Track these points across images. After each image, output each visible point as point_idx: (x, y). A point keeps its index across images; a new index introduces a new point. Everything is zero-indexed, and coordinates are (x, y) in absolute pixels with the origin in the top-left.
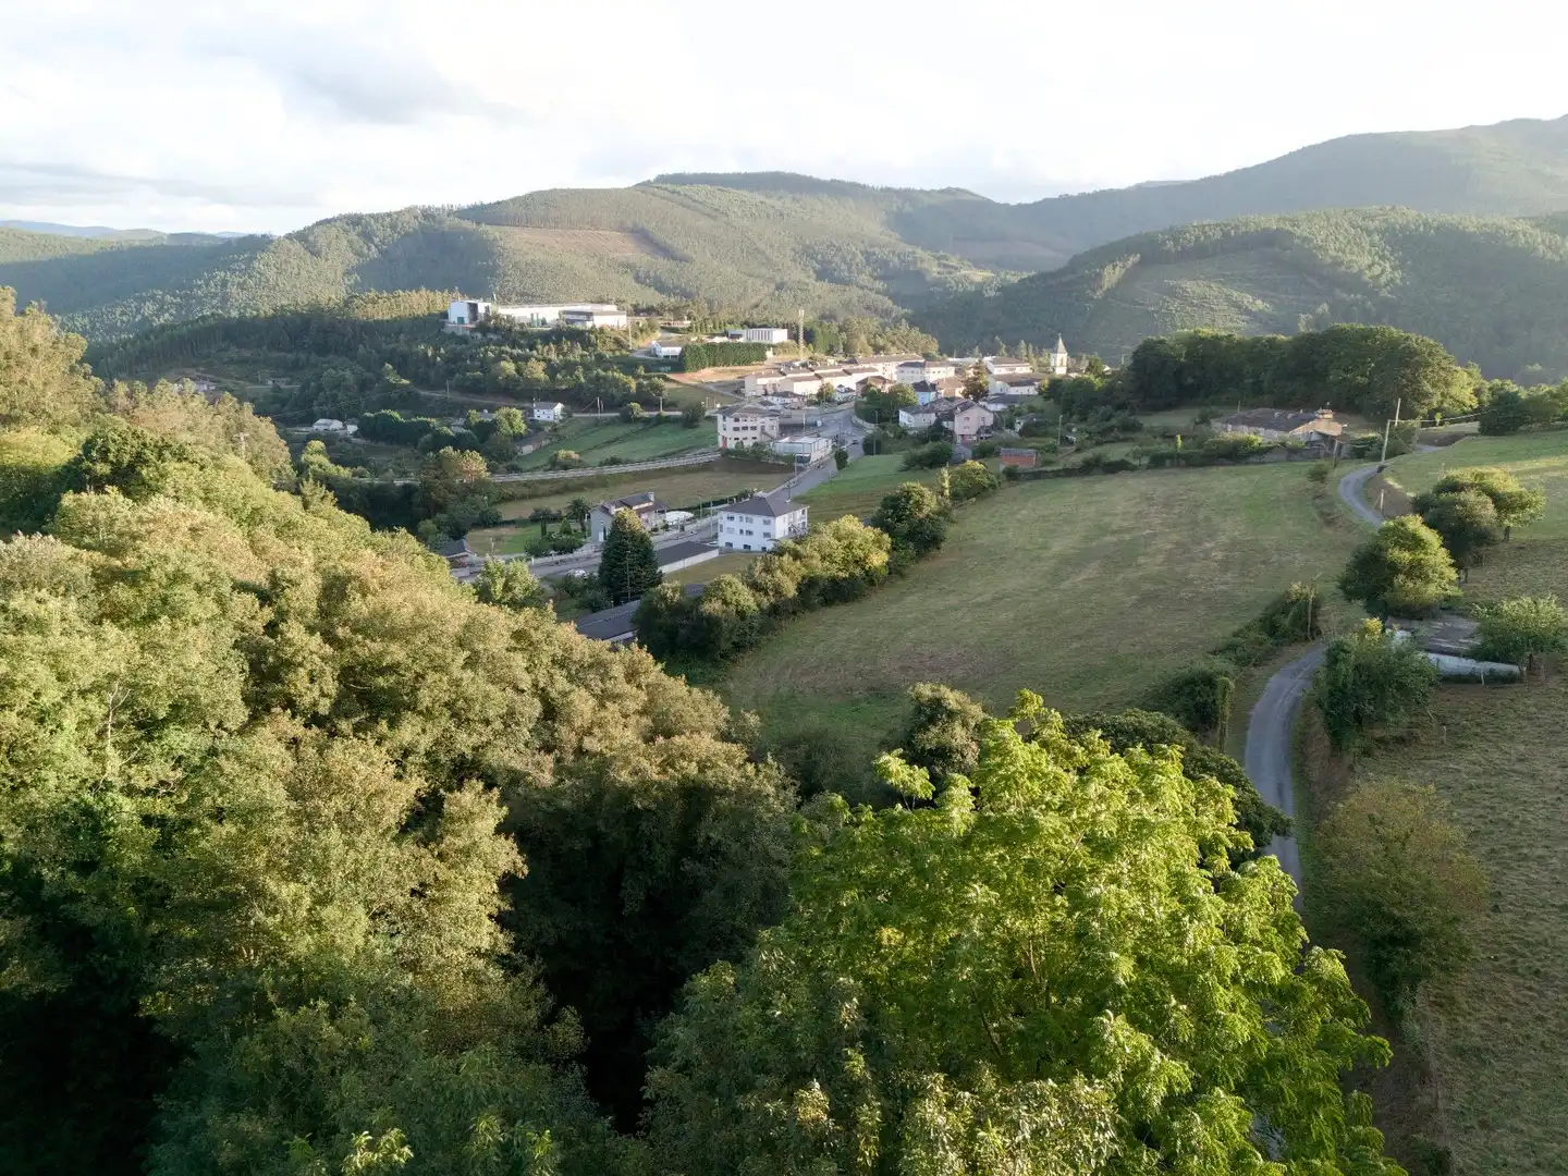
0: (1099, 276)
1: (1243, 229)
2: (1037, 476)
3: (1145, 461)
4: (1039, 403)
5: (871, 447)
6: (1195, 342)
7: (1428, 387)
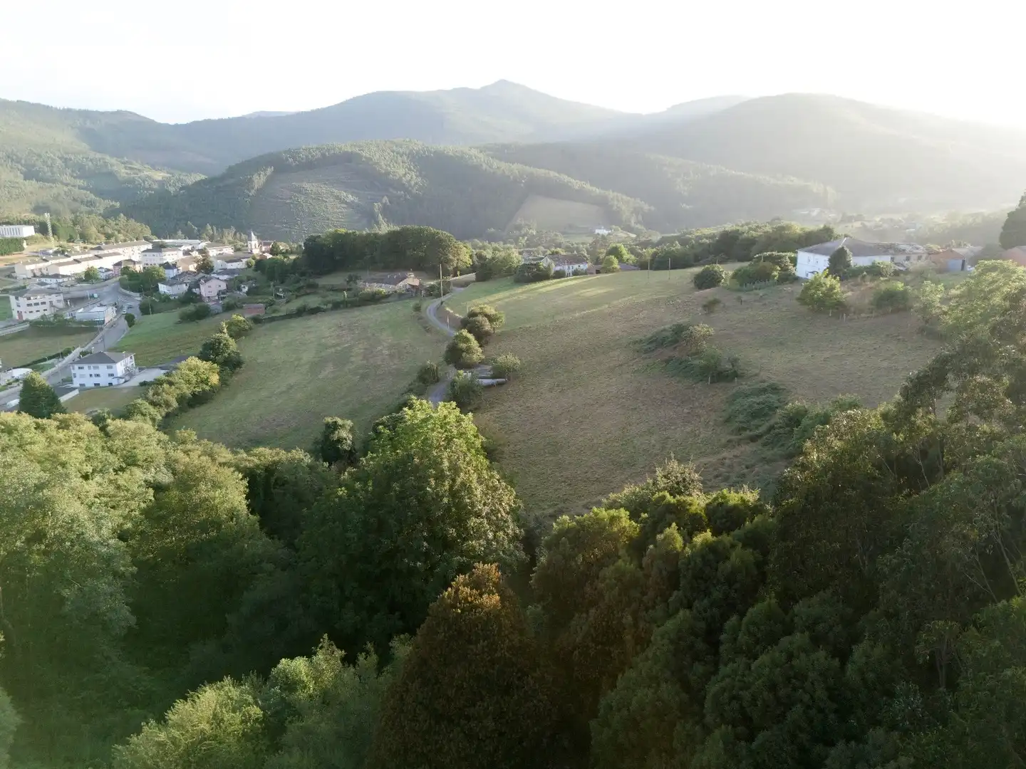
0: (251, 181)
1: (332, 152)
2: (272, 319)
3: (330, 306)
4: (251, 273)
6: (336, 237)
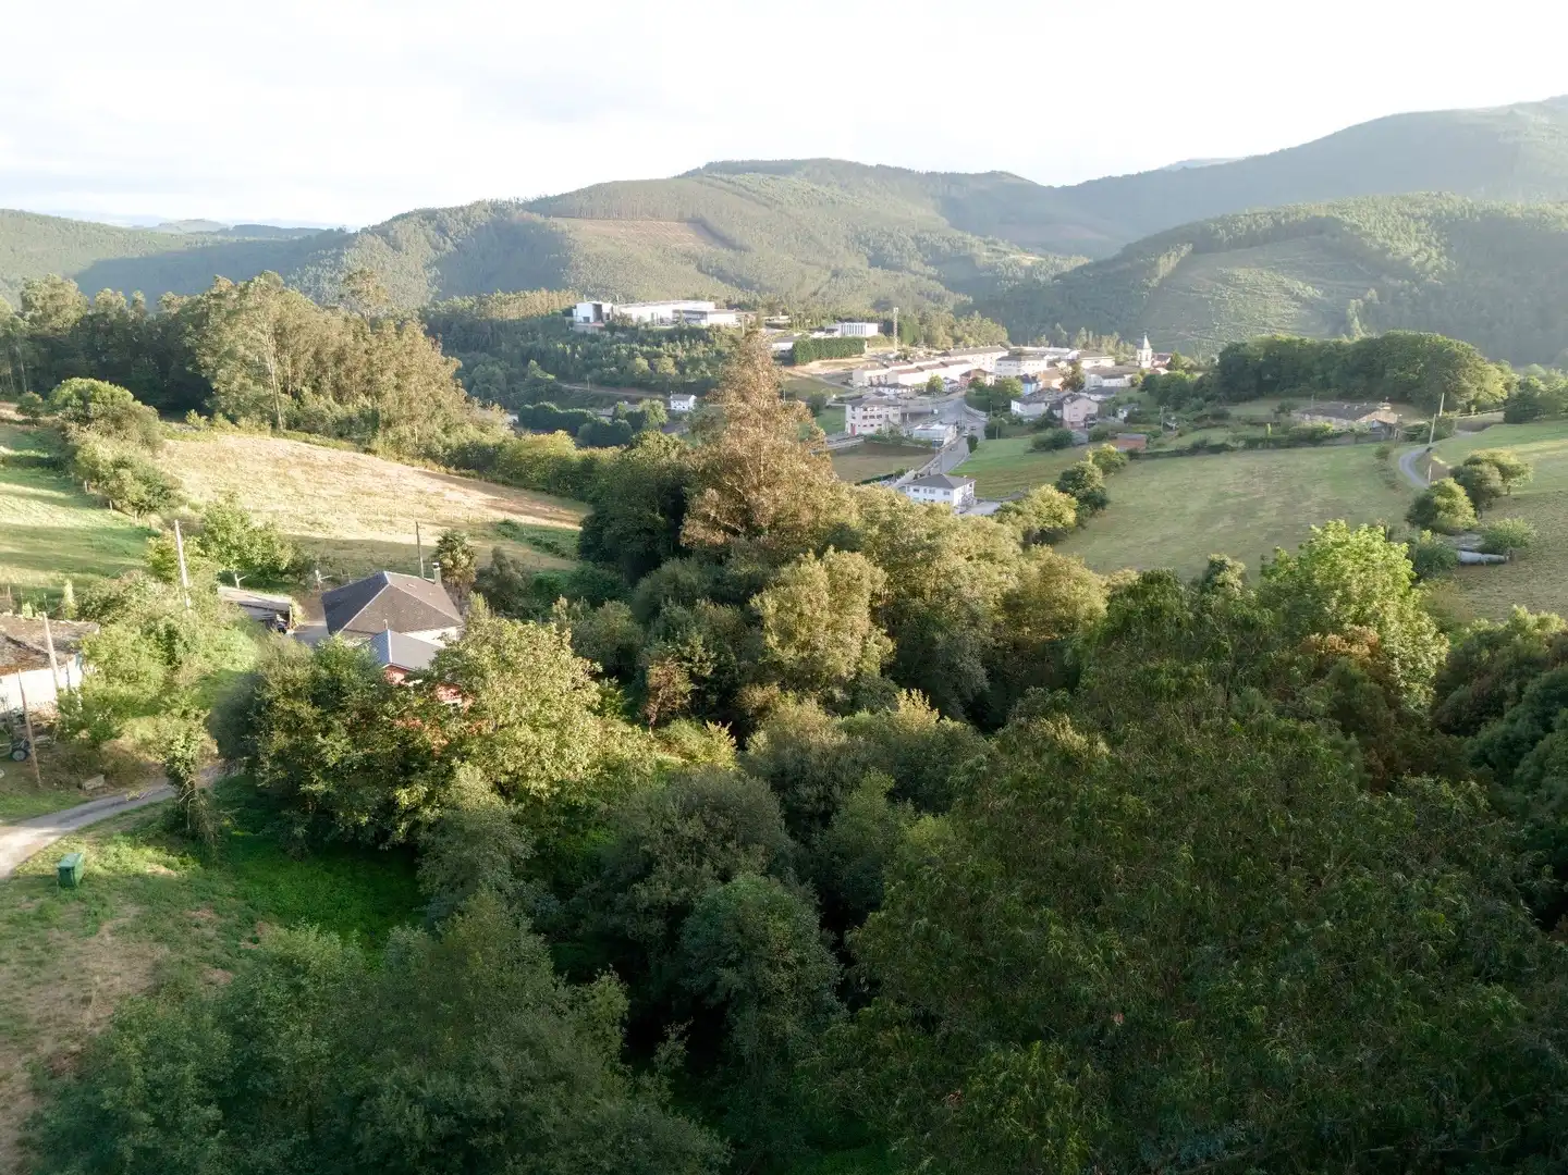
0: (1155, 264)
1: (1292, 218)
2: (1155, 456)
3: (1241, 444)
4: (1134, 393)
5: (991, 433)
6: (1272, 346)
7: (1466, 383)
